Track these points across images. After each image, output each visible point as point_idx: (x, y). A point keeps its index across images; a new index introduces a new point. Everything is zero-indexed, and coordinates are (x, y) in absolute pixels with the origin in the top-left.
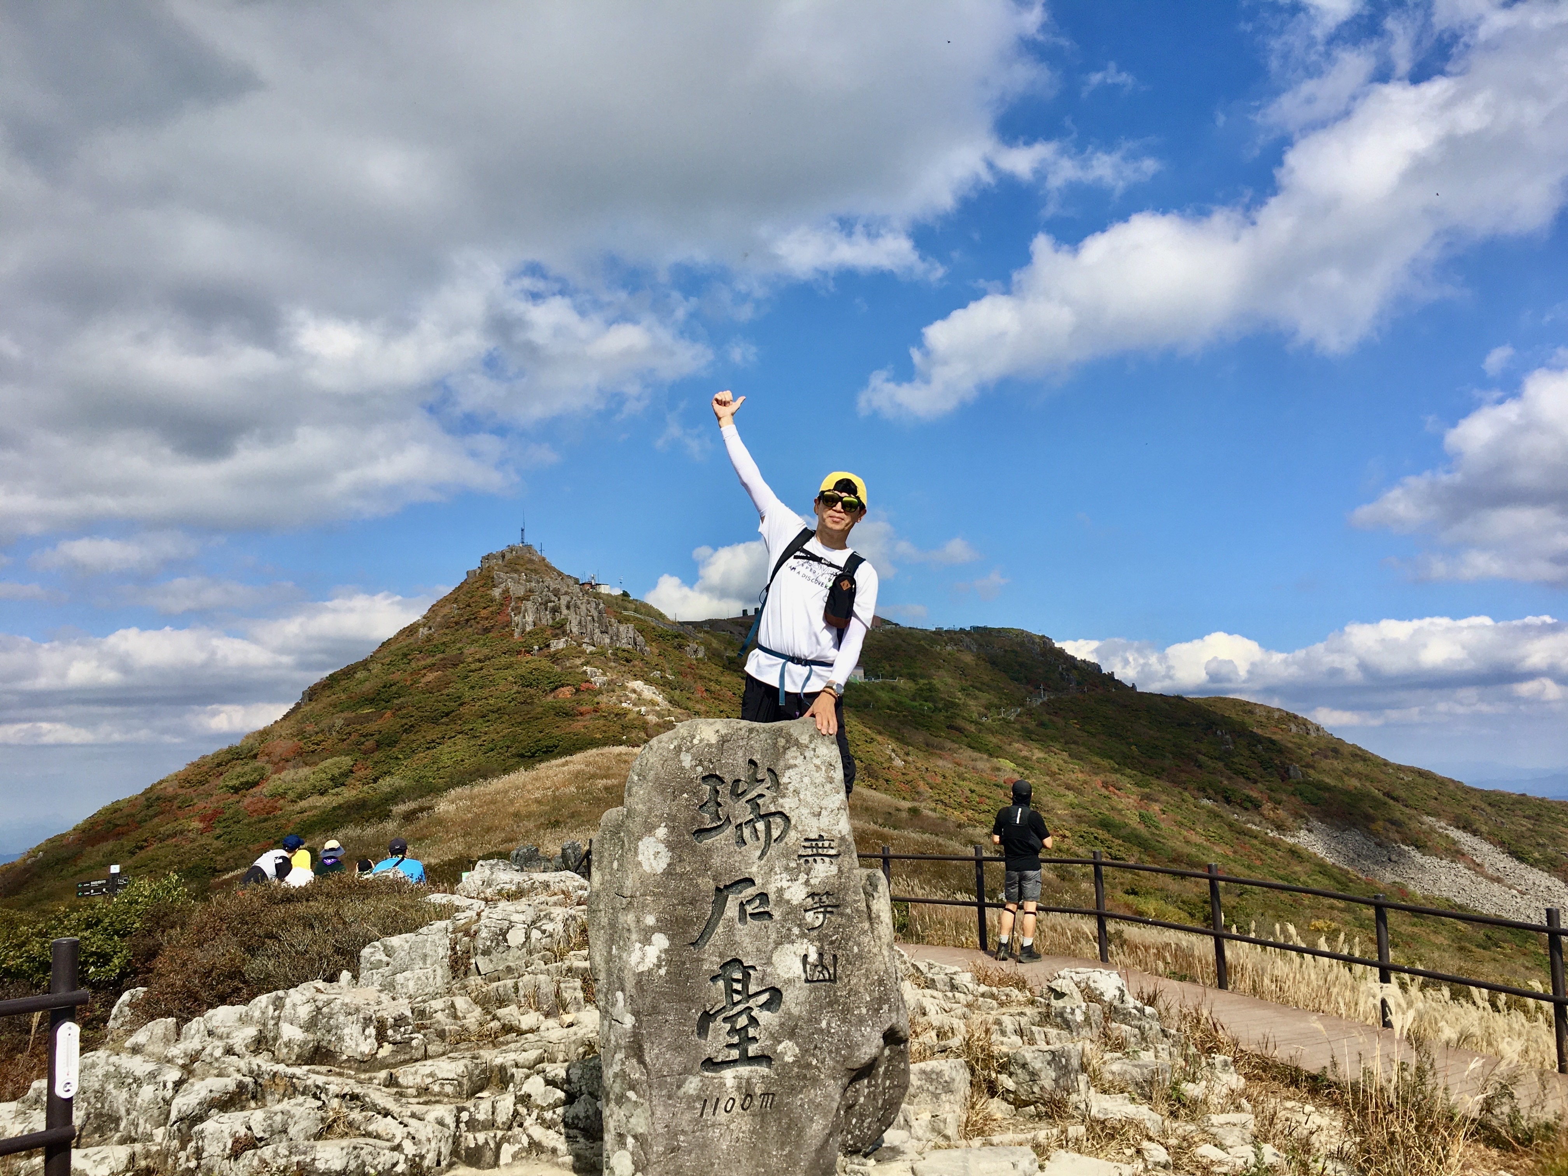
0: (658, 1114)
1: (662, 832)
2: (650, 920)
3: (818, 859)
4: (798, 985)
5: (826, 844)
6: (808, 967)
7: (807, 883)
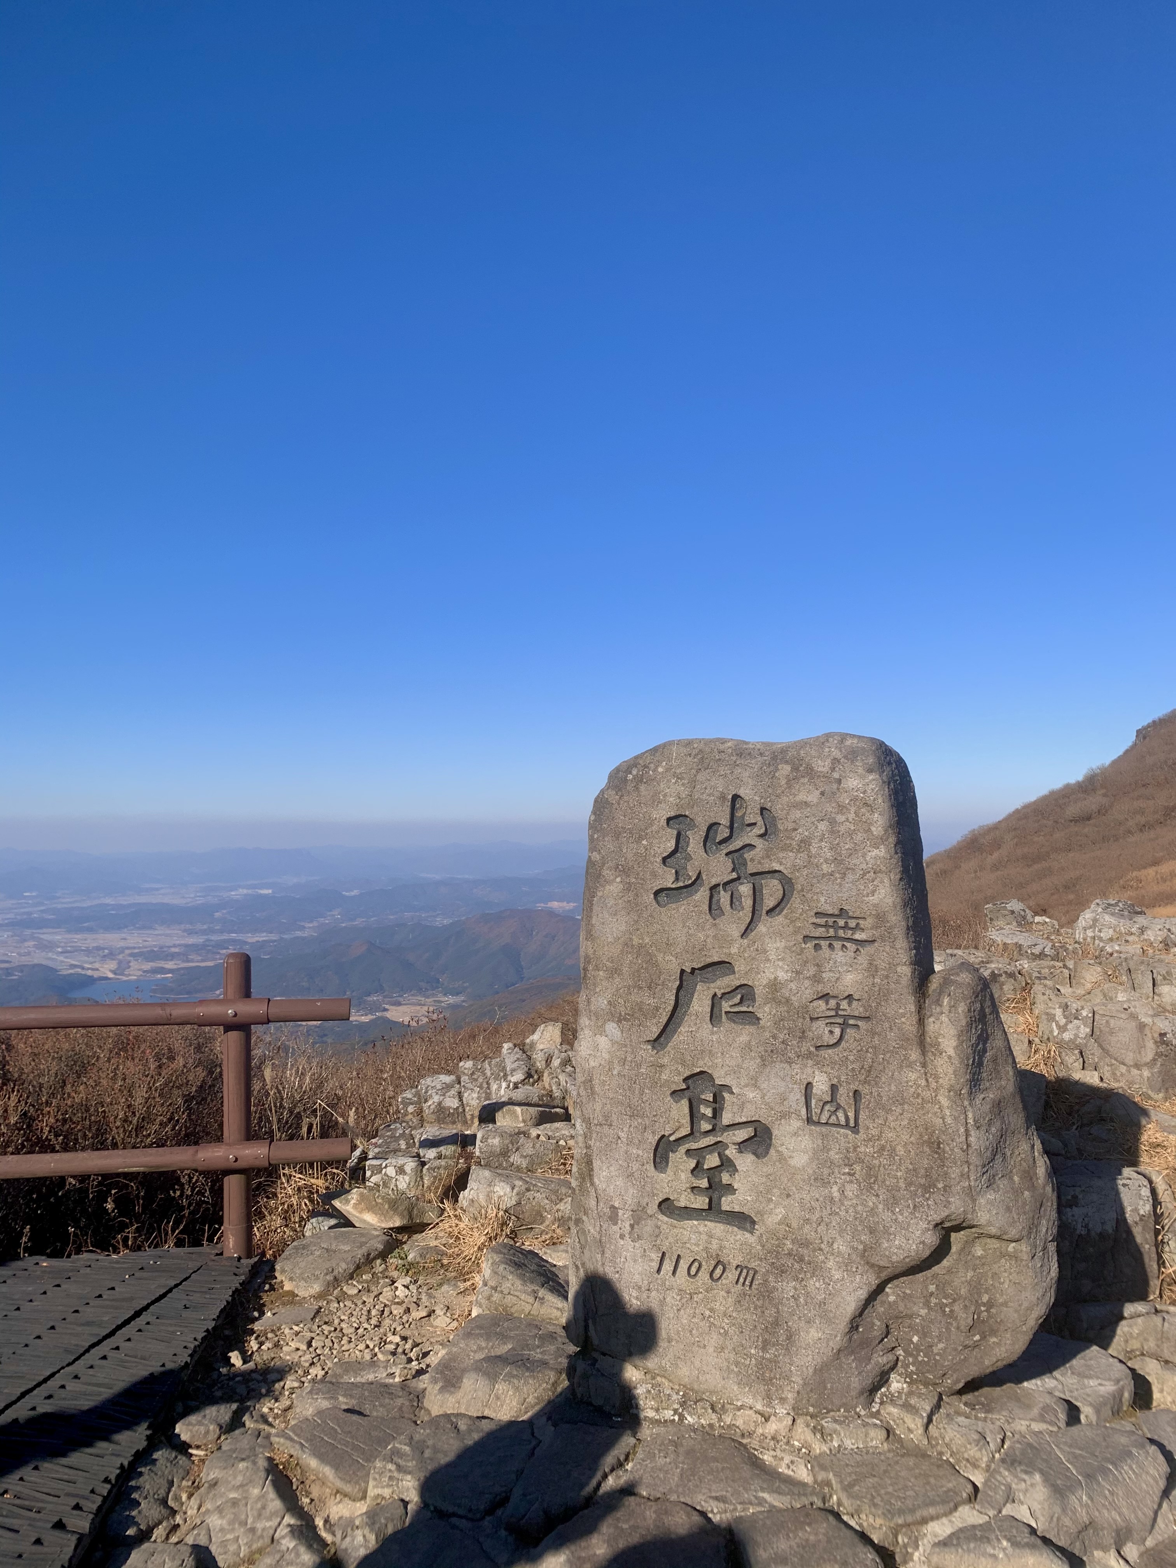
1: (614, 888)
2: (602, 1004)
3: (837, 944)
4: (796, 1125)
5: (852, 923)
6: (813, 1102)
7: (816, 978)
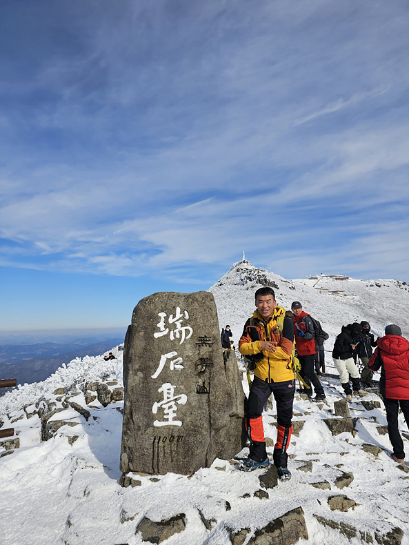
0: (137, 441)
1: (142, 333)
2: (137, 367)
3: (204, 345)
4: (194, 393)
5: (208, 339)
6: (198, 387)
7: (199, 354)
